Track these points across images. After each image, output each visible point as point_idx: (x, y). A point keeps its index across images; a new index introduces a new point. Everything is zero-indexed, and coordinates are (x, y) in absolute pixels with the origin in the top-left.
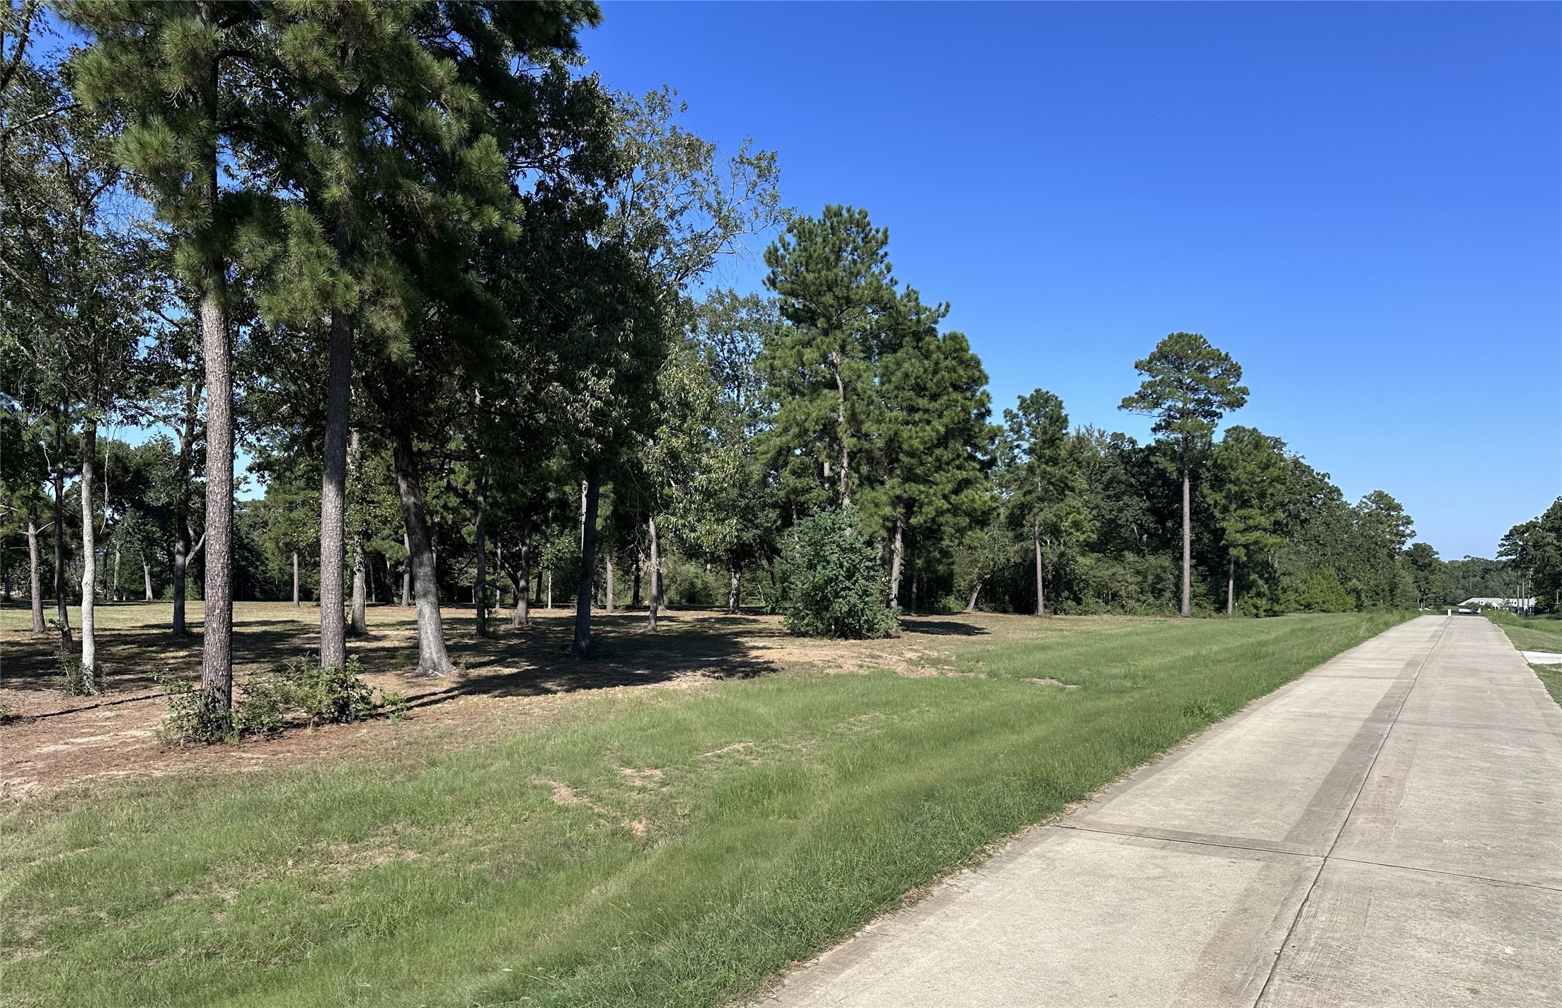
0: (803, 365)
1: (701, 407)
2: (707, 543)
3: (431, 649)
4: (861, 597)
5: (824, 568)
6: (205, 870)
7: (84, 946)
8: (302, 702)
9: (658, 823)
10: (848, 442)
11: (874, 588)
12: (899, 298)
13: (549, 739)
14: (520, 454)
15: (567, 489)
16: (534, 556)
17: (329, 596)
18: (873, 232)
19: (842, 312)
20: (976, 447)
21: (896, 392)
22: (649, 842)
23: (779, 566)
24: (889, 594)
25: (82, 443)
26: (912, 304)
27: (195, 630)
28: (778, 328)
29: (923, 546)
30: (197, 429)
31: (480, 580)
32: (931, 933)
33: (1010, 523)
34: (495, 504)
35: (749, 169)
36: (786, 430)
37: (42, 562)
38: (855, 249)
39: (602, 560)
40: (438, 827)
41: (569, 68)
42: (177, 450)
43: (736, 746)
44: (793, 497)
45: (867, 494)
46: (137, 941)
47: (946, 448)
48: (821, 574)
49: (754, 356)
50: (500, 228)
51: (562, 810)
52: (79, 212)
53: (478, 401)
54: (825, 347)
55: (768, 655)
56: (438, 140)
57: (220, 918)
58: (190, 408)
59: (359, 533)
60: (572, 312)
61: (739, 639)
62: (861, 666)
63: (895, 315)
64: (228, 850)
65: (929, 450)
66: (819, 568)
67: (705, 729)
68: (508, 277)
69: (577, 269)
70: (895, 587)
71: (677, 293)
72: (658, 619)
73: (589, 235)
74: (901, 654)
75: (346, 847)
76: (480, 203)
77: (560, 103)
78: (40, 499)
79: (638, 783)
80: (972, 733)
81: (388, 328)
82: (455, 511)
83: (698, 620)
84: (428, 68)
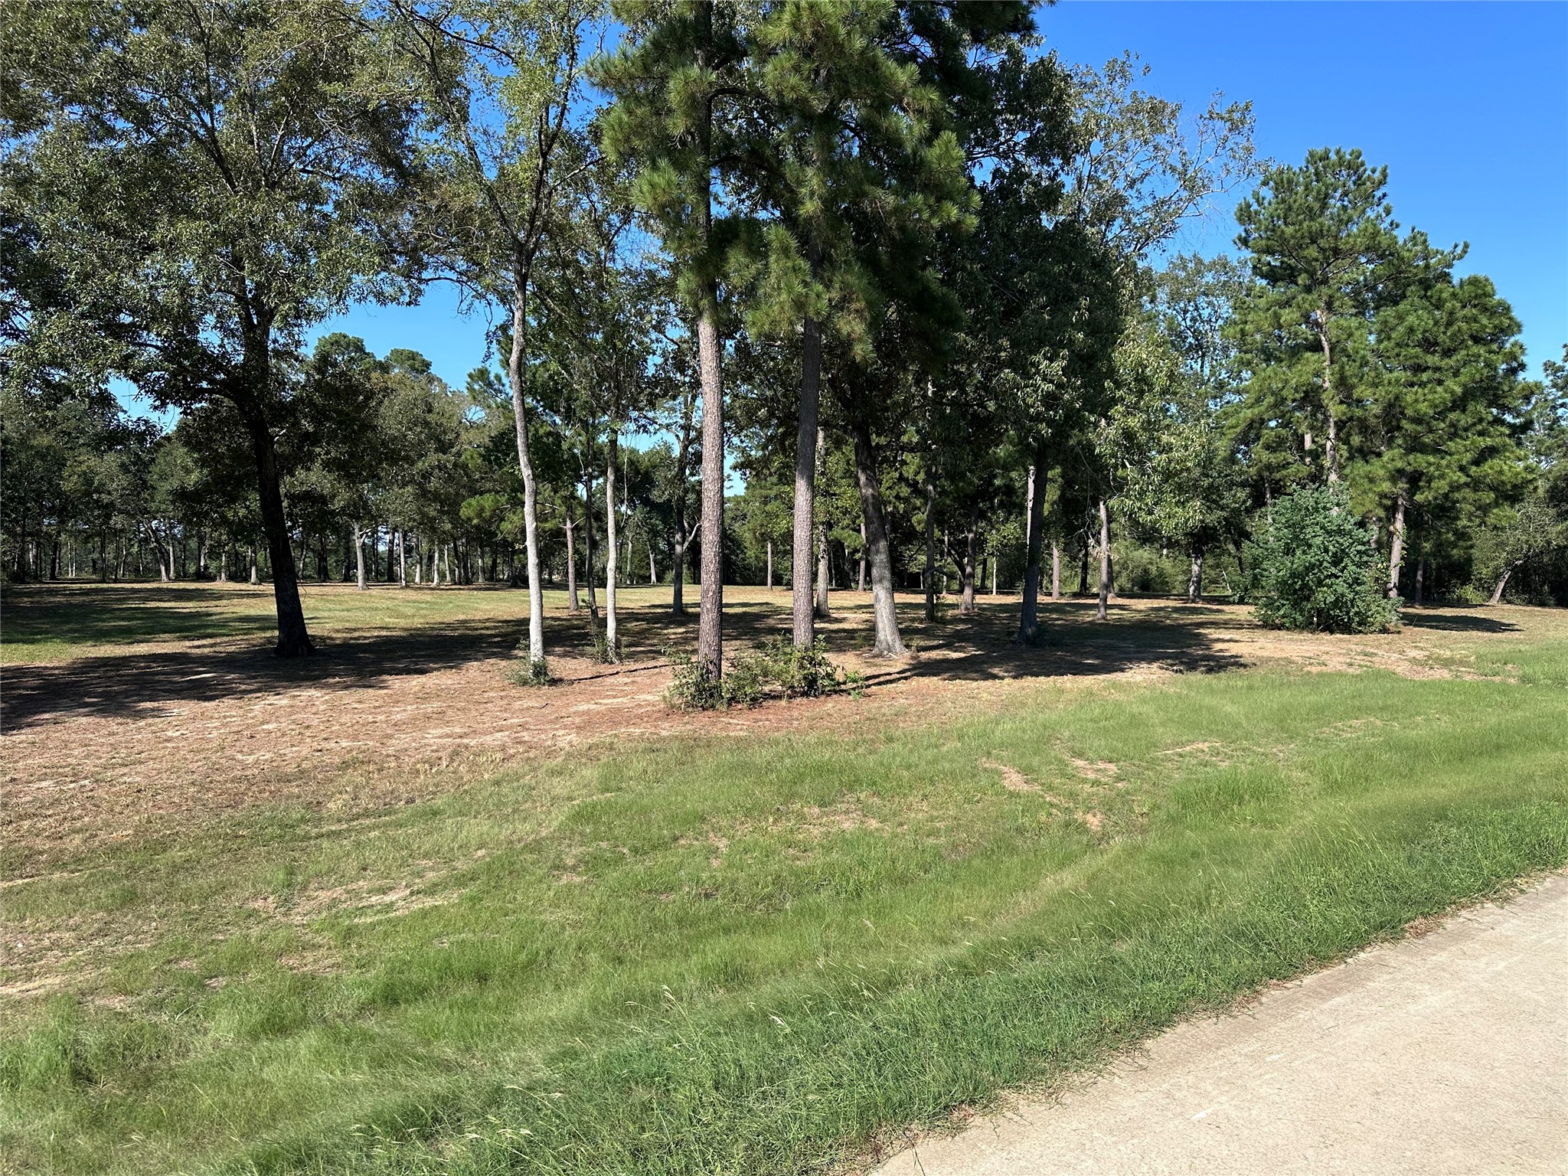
0: (1280, 327)
1: (1161, 380)
2: (1167, 528)
3: (886, 632)
4: (1350, 586)
5: (1304, 552)
6: (703, 820)
7: (613, 875)
8: (778, 676)
9: (1114, 818)
10: (1335, 410)
11: (1367, 575)
12: (1401, 242)
13: (997, 724)
14: (970, 443)
15: (1014, 475)
16: (980, 543)
17: (800, 581)
18: (1369, 172)
19: (1329, 265)
20: (1504, 408)
21: (1397, 350)
22: (1105, 837)
23: (1248, 550)
24: (1386, 583)
25: (606, 450)
26: (1419, 248)
27: (690, 610)
28: (1249, 289)
29: (1433, 528)
30: (693, 434)
31: (929, 567)
32: (1444, 970)
33: (1552, 498)
34: (943, 493)
35: (1219, 124)
36: (1258, 401)
37: (576, 551)
38: (1345, 194)
39: (1048, 546)
40: (897, 799)
41: (1025, 49)
42: (677, 452)
43: (1200, 746)
44: (1266, 474)
45: (1360, 467)
46: (652, 877)
47: (1464, 411)
48: (1300, 559)
49: (1221, 322)
50: (959, 222)
51: (1013, 795)
52: (603, 250)
53: (930, 393)
54: (1307, 305)
55: (1233, 649)
56: (900, 144)
57: (715, 863)
58: (687, 416)
59: (823, 523)
60: (1025, 297)
61: (1201, 631)
62: (1350, 665)
63: (1395, 262)
64: (720, 804)
65: (1441, 415)
66: (1298, 553)
67: (1163, 724)
68: (964, 269)
69: (1031, 253)
70: (1394, 576)
71: (1135, 264)
72: (1108, 607)
73: (1044, 216)
74: (1403, 652)
75: (817, 810)
76: (939, 200)
77: (1017, 87)
78: (575, 498)
79: (1091, 776)
80: (1498, 747)
81: (853, 331)
82: (906, 500)
83: (1153, 609)
84: (892, 75)
